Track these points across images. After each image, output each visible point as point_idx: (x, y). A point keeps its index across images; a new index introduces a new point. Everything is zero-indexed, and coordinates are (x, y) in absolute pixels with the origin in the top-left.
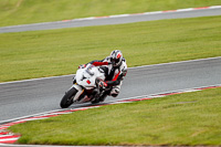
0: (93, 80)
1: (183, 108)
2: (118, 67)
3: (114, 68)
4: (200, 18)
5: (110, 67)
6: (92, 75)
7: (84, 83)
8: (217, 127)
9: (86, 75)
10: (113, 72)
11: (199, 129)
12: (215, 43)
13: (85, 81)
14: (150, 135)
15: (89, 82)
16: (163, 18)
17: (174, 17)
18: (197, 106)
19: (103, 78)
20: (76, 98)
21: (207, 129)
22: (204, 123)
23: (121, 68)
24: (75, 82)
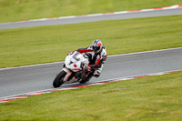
0: (78, 64)
1: (119, 94)
2: (99, 54)
3: (96, 54)
4: (133, 19)
5: (93, 54)
6: (78, 60)
7: (72, 67)
8: (147, 109)
9: (73, 60)
10: (95, 58)
11: (132, 111)
12: (145, 40)
13: (72, 65)
14: (92, 116)
15: (75, 66)
16: (102, 19)
17: (113, 18)
18: (131, 92)
19: (88, 62)
20: (65, 79)
21: (139, 111)
22: (136, 106)
23: (102, 54)
24: (64, 66)
